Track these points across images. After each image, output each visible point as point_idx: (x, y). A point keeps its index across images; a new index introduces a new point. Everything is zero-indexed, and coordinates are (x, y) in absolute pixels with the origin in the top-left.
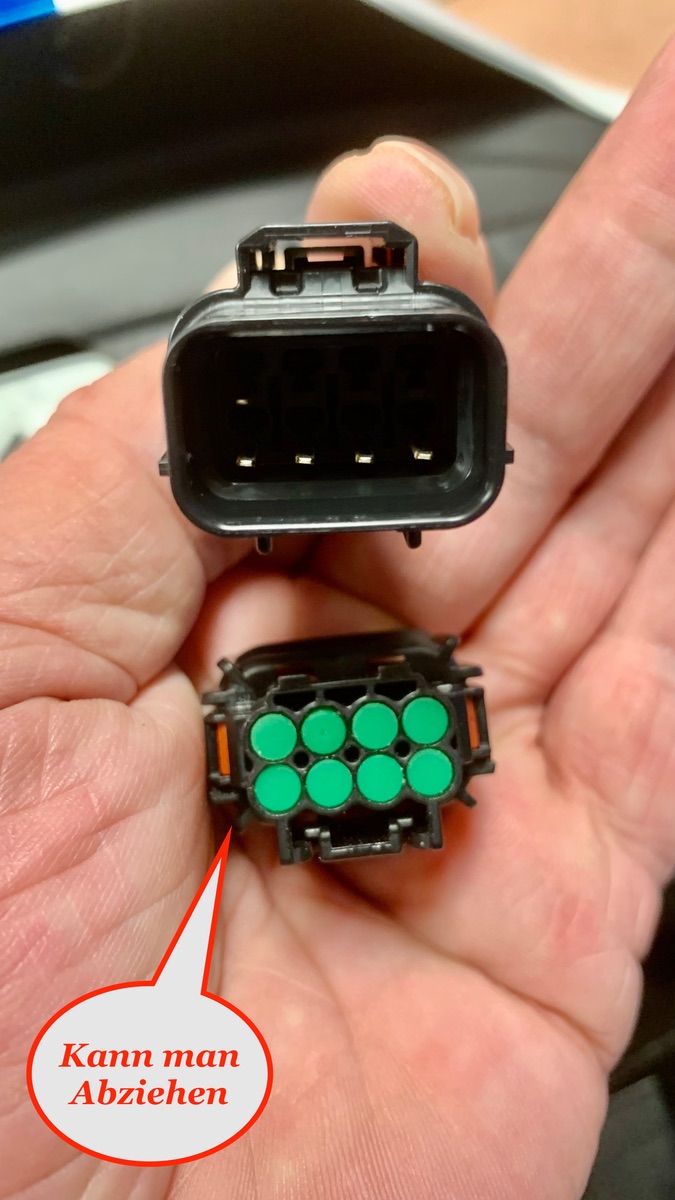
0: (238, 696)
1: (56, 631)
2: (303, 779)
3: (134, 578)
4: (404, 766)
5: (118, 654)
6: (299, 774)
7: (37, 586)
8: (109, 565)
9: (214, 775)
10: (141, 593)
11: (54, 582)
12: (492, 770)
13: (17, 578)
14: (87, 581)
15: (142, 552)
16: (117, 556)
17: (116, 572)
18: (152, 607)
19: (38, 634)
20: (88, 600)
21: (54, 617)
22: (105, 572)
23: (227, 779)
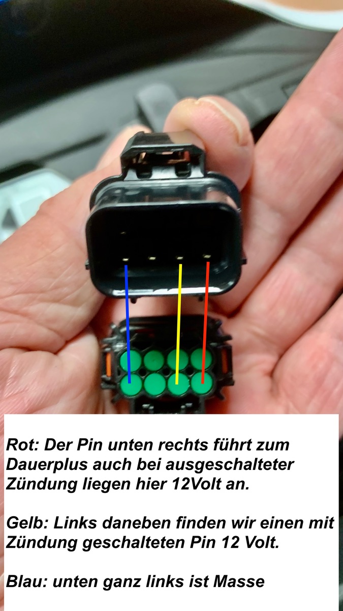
0: (118, 341)
1: (25, 315)
2: (143, 381)
3: (66, 290)
4: (190, 379)
5: (55, 326)
6: (142, 379)
7: (18, 293)
8: (53, 284)
9: (104, 376)
10: (68, 297)
11: (26, 292)
12: (233, 384)
13: (10, 289)
14: (42, 292)
15: (69, 277)
16: (57, 280)
17: (56, 287)
18: (75, 303)
19: (17, 317)
20: (42, 300)
21: (25, 309)
22: (50, 287)
23: (109, 379)
